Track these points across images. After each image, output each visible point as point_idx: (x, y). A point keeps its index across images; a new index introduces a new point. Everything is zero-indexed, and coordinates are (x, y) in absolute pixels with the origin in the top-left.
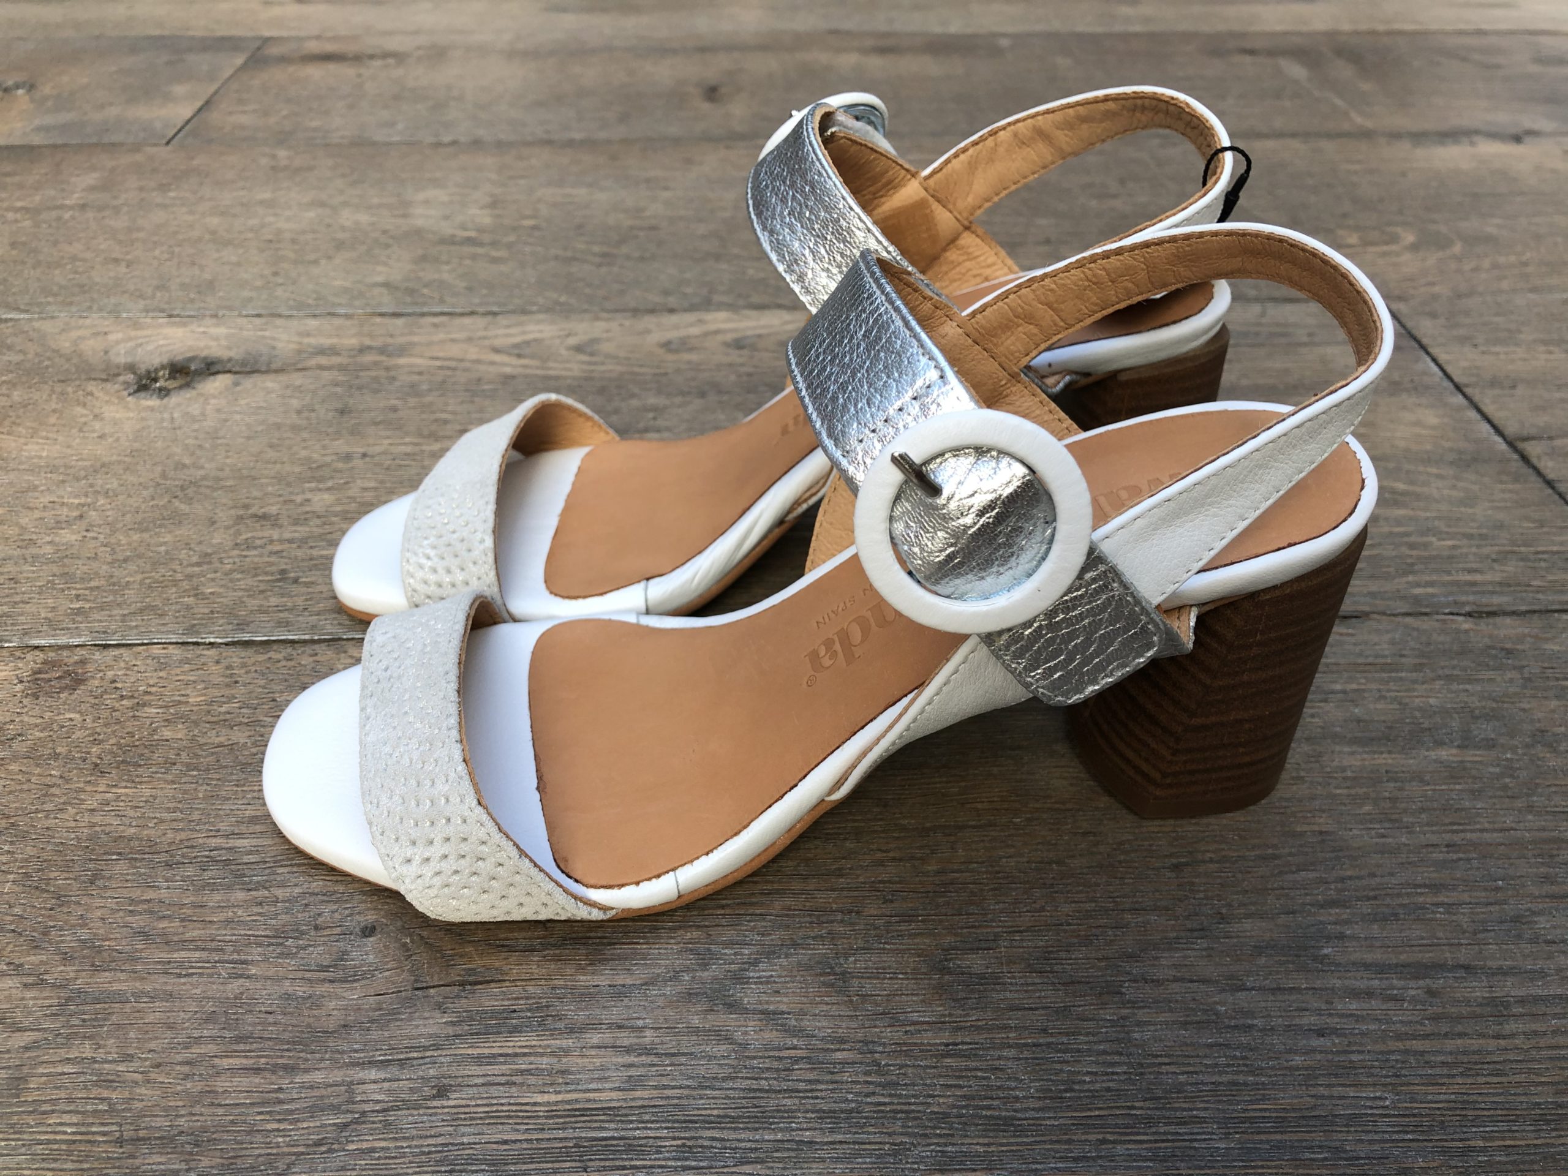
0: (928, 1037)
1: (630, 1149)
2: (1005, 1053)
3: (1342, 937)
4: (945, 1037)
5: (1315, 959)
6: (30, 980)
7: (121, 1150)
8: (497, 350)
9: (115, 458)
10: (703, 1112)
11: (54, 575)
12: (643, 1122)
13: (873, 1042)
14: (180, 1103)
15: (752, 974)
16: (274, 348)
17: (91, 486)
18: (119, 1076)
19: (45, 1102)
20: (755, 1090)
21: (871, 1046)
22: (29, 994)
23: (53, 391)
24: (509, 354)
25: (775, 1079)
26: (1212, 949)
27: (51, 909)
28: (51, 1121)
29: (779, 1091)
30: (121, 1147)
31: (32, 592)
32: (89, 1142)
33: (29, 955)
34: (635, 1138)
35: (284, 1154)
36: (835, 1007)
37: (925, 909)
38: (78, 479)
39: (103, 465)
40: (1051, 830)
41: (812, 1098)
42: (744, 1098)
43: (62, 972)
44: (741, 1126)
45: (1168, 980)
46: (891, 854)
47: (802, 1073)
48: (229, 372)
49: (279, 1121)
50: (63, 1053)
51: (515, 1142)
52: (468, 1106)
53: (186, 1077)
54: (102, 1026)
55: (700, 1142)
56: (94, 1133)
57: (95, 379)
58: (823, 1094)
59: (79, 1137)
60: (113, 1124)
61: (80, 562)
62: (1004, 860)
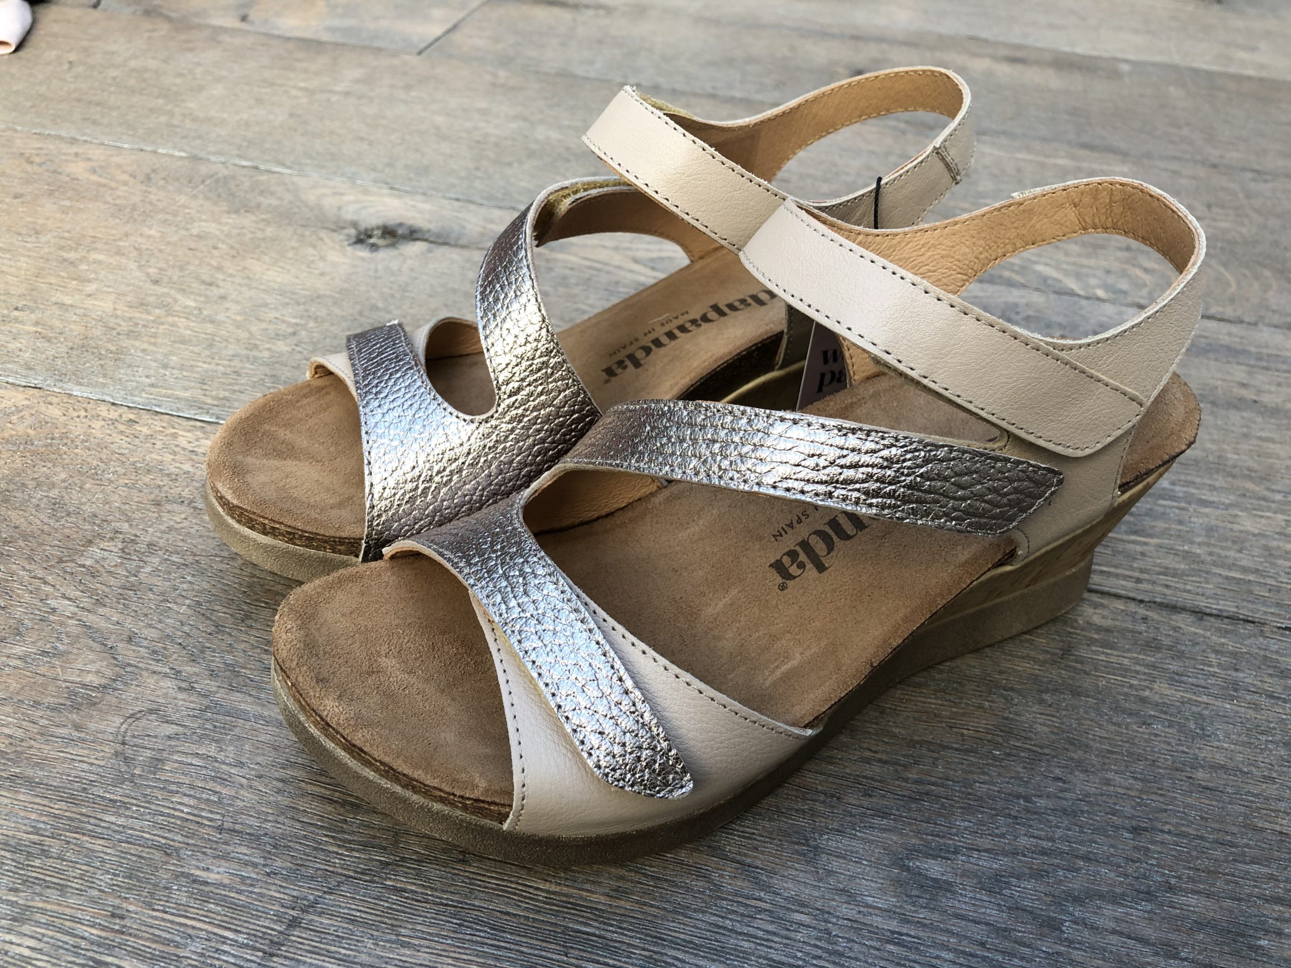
0: (877, 921)
1: (606, 948)
2: (944, 954)
3: (1279, 933)
4: (894, 925)
5: (1251, 947)
6: (184, 685)
7: (219, 836)
8: (636, 261)
9: (328, 293)
10: (673, 934)
11: (266, 375)
12: (621, 928)
13: (829, 913)
14: (270, 811)
15: (737, 828)
16: (464, 227)
17: (307, 311)
18: (230, 777)
19: (174, 783)
20: (721, 927)
21: (826, 916)
22: (181, 696)
23: (295, 232)
24: (645, 265)
25: (738, 921)
26: (1155, 914)
27: (210, 634)
28: (174, 800)
29: (740, 934)
30: (220, 833)
31: (247, 385)
32: (198, 823)
33: (187, 665)
34: (611, 940)
35: (337, 874)
36: (802, 875)
37: (898, 810)
38: (298, 304)
39: (319, 297)
40: (1025, 768)
41: (767, 947)
42: (709, 931)
43: (208, 684)
44: (702, 954)
45: (1107, 930)
46: (878, 756)
47: (763, 923)
49: (339, 846)
50: (194, 748)
51: (515, 915)
52: (484, 875)
53: (279, 791)
54: (227, 734)
55: (665, 958)
56: (202, 817)
57: (327, 228)
58: (777, 946)
59: (191, 817)
60: (218, 813)
61: (286, 369)
62: (977, 784)
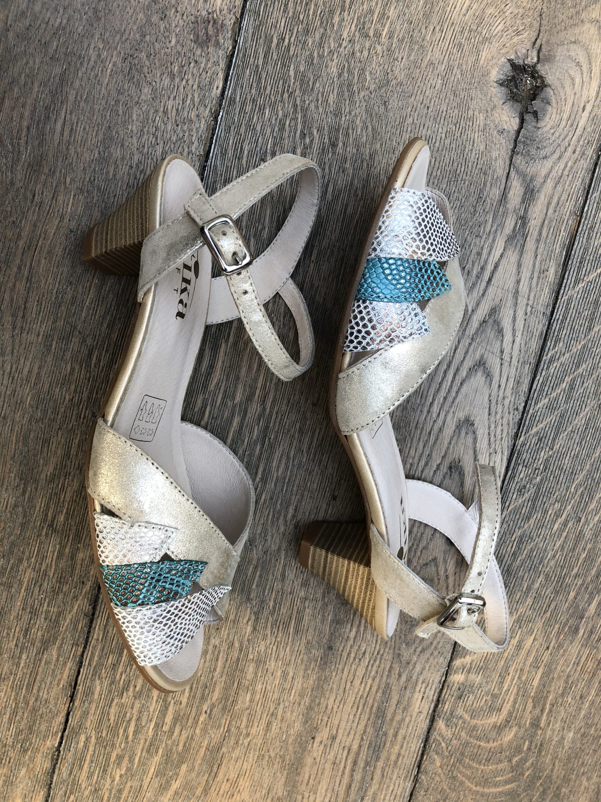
48: (521, 127)
